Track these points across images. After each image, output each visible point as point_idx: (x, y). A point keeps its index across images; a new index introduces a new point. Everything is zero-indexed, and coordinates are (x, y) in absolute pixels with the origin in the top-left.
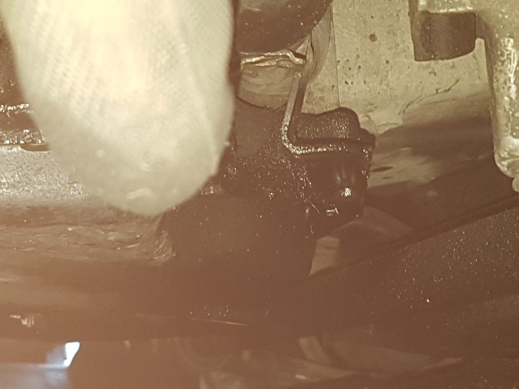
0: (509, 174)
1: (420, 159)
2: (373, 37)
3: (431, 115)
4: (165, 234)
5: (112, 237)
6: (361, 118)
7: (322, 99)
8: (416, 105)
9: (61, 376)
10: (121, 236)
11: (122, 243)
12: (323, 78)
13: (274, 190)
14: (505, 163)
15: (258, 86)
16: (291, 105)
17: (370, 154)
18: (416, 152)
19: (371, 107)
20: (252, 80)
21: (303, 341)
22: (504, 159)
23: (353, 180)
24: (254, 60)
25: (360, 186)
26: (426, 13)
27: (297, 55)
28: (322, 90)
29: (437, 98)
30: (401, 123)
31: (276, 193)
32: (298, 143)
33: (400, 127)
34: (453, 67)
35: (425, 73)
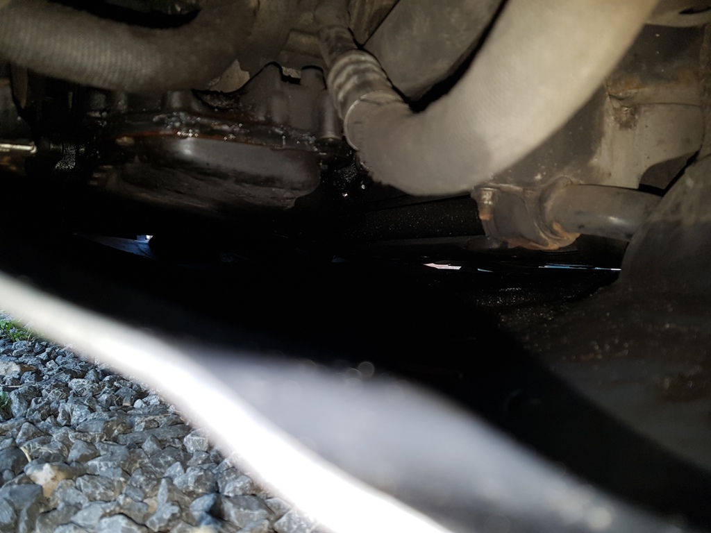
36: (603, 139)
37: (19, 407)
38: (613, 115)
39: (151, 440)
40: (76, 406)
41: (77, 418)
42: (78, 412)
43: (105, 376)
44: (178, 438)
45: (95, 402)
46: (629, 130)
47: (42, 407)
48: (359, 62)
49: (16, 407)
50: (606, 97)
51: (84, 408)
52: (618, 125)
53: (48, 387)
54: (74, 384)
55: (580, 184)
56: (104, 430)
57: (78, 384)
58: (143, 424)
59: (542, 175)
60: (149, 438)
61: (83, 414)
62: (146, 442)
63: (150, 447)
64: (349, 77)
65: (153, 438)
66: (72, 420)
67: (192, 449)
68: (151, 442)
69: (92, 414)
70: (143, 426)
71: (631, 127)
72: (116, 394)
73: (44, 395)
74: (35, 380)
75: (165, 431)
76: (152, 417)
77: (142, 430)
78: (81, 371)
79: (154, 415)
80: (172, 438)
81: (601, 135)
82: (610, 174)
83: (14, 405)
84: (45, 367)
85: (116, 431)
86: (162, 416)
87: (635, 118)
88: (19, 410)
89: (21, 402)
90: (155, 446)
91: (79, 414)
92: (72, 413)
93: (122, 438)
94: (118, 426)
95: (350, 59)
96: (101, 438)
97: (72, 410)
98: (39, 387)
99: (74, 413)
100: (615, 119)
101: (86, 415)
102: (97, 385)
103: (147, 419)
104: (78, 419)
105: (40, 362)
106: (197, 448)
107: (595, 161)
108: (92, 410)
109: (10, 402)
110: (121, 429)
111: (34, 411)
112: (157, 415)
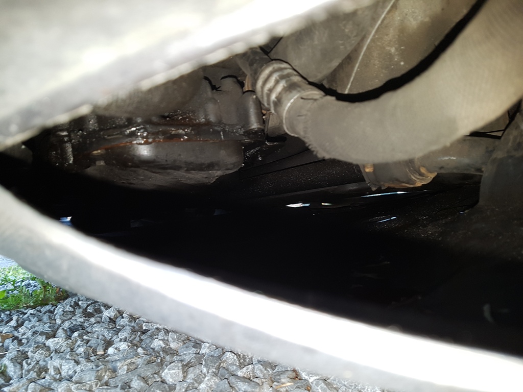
37: (15, 370)
39: (138, 379)
40: (64, 361)
41: (66, 371)
42: (67, 366)
43: (73, 332)
44: (155, 373)
45: (75, 356)
47: (34, 367)
48: (281, 69)
49: (11, 370)
51: (71, 363)
53: (31, 349)
54: (50, 343)
56: (96, 377)
57: (54, 343)
58: (126, 367)
60: (136, 378)
61: (71, 367)
62: (134, 381)
63: (138, 385)
64: (277, 82)
65: (139, 378)
66: (63, 373)
67: (171, 380)
68: (138, 381)
69: (79, 366)
70: (126, 369)
72: (88, 345)
73: (30, 356)
74: (18, 345)
75: (145, 370)
76: (129, 360)
77: (125, 372)
78: (52, 331)
79: (130, 358)
80: (152, 374)
83: (9, 369)
84: (19, 332)
85: (106, 377)
86: (137, 358)
88: (15, 372)
89: (15, 366)
90: (142, 384)
91: (67, 368)
92: (61, 368)
93: (112, 382)
94: (106, 372)
95: (274, 68)
96: (96, 385)
97: (61, 365)
98: (23, 350)
99: (63, 367)
101: (73, 367)
102: (71, 341)
103: (126, 363)
104: (68, 372)
105: (13, 329)
106: (175, 379)
108: (77, 363)
109: (6, 367)
110: (110, 374)
111: (29, 371)
112: (133, 358)
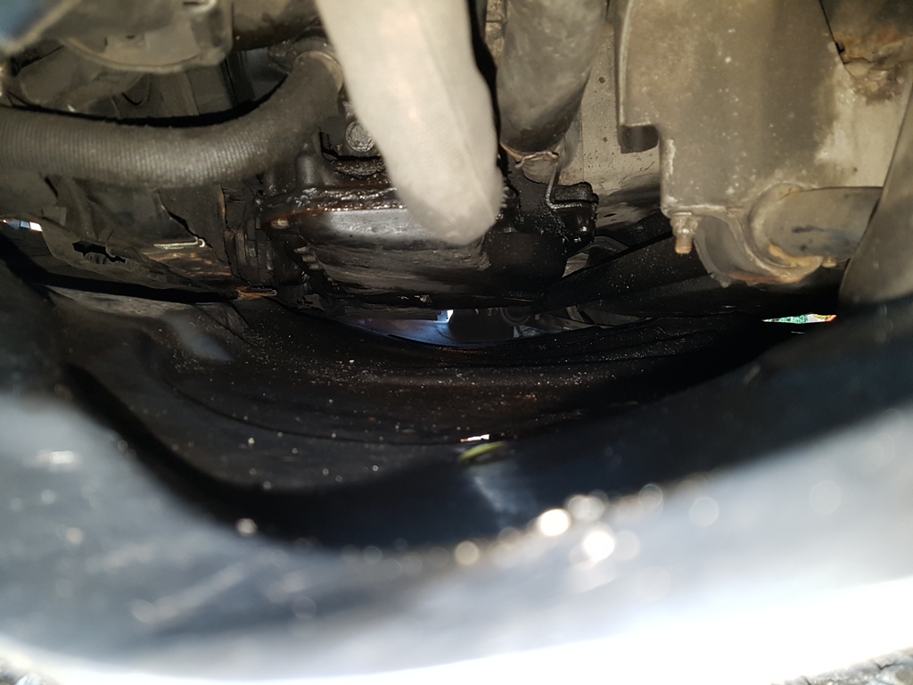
0: (668, 217)
1: (632, 209)
2: (605, 140)
3: (638, 183)
4: (485, 254)
5: (456, 256)
6: (594, 187)
7: (574, 176)
8: (628, 178)
9: (445, 327)
10: (461, 255)
11: (462, 259)
12: (575, 164)
13: (544, 229)
14: (666, 211)
15: (535, 171)
16: (552, 182)
17: (596, 208)
18: (630, 204)
19: (602, 180)
20: (531, 168)
21: (569, 309)
22: (665, 208)
23: (587, 222)
24: (530, 157)
25: (591, 225)
26: (624, 126)
27: (554, 153)
28: (574, 171)
29: (641, 173)
30: (619, 188)
31: (545, 231)
32: (556, 202)
33: (619, 191)
34: (651, 155)
35: (635, 159)
36: (835, 124)
38: (851, 87)
46: (887, 102)
50: (835, 65)
52: (864, 99)
55: (814, 189)
59: (734, 188)
71: (889, 97)
81: (830, 118)
82: (855, 170)
87: (896, 83)
100: (857, 92)
107: (823, 155)
